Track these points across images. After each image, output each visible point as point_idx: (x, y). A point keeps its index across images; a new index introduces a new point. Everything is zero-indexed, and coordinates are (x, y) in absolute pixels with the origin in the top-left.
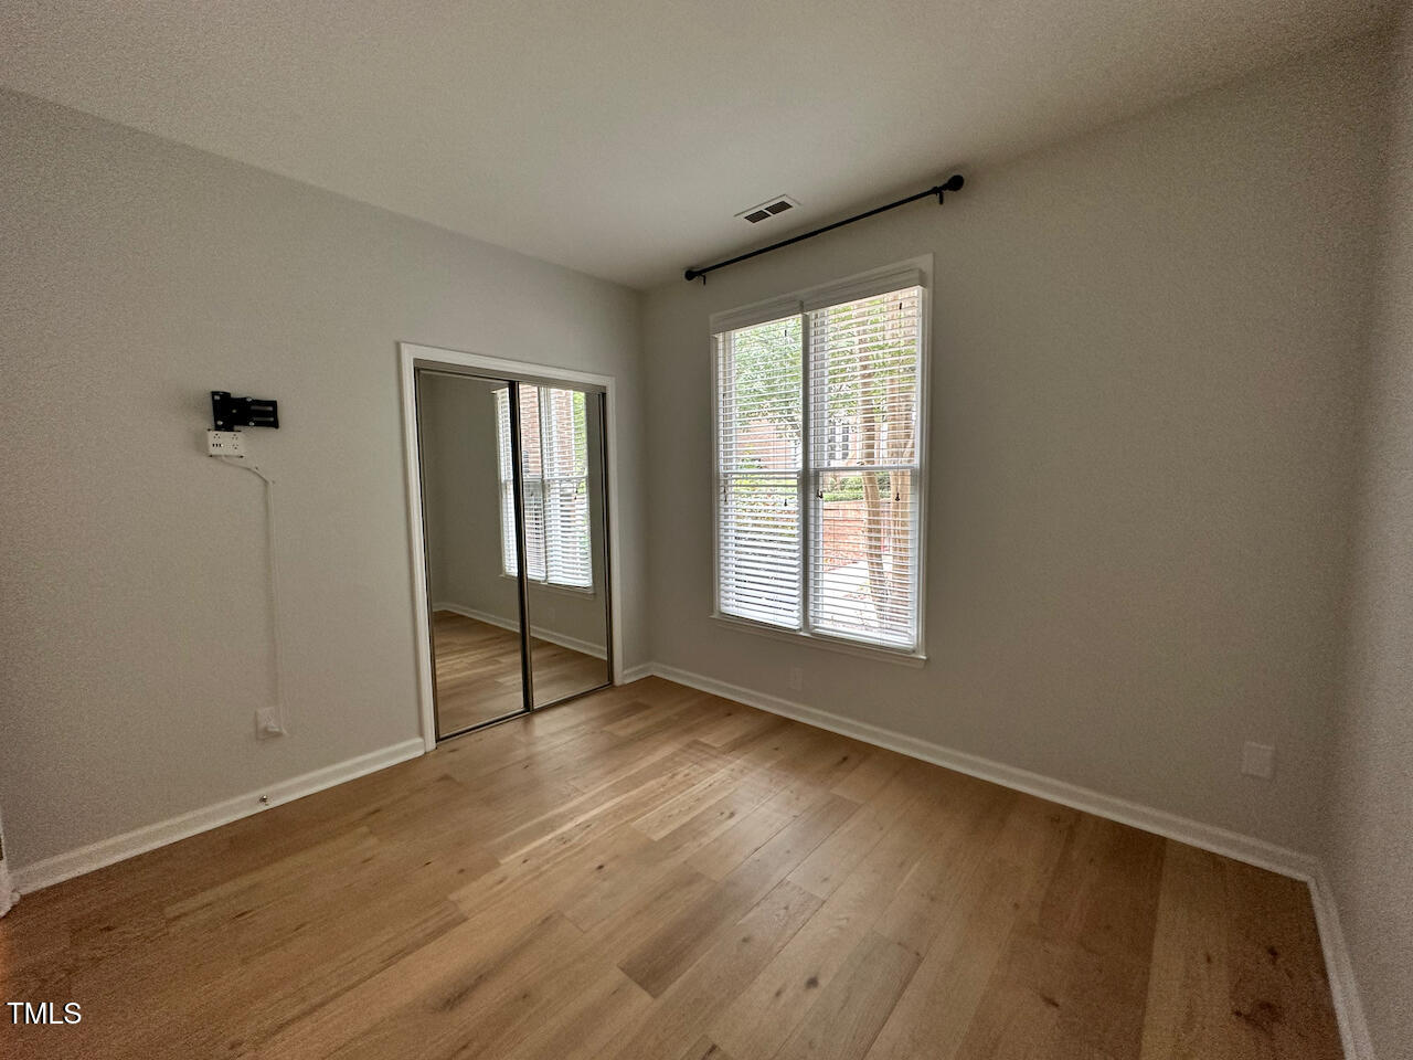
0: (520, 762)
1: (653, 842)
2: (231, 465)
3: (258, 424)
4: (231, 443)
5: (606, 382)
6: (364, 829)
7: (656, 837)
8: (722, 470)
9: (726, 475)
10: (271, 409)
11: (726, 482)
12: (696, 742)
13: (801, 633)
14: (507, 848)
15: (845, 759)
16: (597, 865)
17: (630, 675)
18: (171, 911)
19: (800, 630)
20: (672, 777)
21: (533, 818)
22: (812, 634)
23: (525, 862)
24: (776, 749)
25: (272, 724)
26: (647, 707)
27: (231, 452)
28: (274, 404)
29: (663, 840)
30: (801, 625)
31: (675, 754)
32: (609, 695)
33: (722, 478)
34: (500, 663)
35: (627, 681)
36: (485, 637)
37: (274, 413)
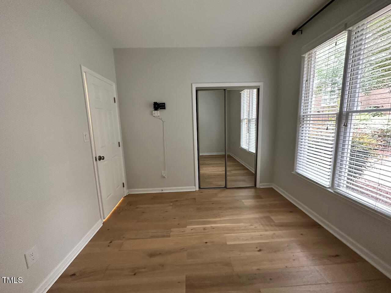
0: (211, 201)
1: (226, 244)
2: (157, 118)
3: (161, 109)
4: (158, 113)
5: (260, 84)
6: (172, 204)
7: (228, 243)
8: (302, 114)
9: (304, 116)
10: (164, 105)
11: (303, 119)
12: (269, 217)
13: (329, 190)
14: (191, 224)
15: (337, 256)
16: (206, 241)
17: (262, 185)
18: (138, 206)
19: (329, 188)
20: (251, 225)
21: (203, 219)
22: (334, 191)
23: (192, 230)
24: (302, 234)
25: (164, 175)
26: (261, 198)
27: (157, 115)
28: (164, 104)
29: (230, 245)
30: (330, 186)
31: (256, 218)
32: (253, 190)
33: (302, 117)
34: (231, 172)
35: (261, 187)
36: (234, 164)
37: (164, 106)
